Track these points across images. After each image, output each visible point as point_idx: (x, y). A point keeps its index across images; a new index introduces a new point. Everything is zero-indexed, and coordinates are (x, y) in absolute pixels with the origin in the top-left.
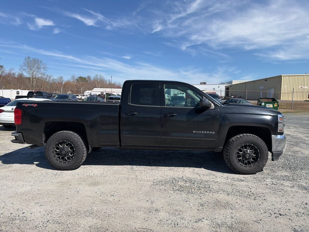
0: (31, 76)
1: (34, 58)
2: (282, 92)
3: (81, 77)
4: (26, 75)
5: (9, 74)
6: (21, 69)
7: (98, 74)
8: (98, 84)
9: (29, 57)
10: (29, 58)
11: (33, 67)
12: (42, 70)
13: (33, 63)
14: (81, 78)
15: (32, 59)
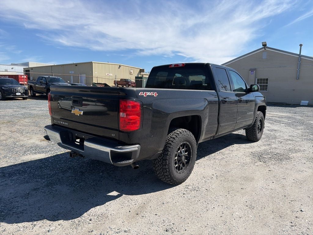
2: (94, 76)
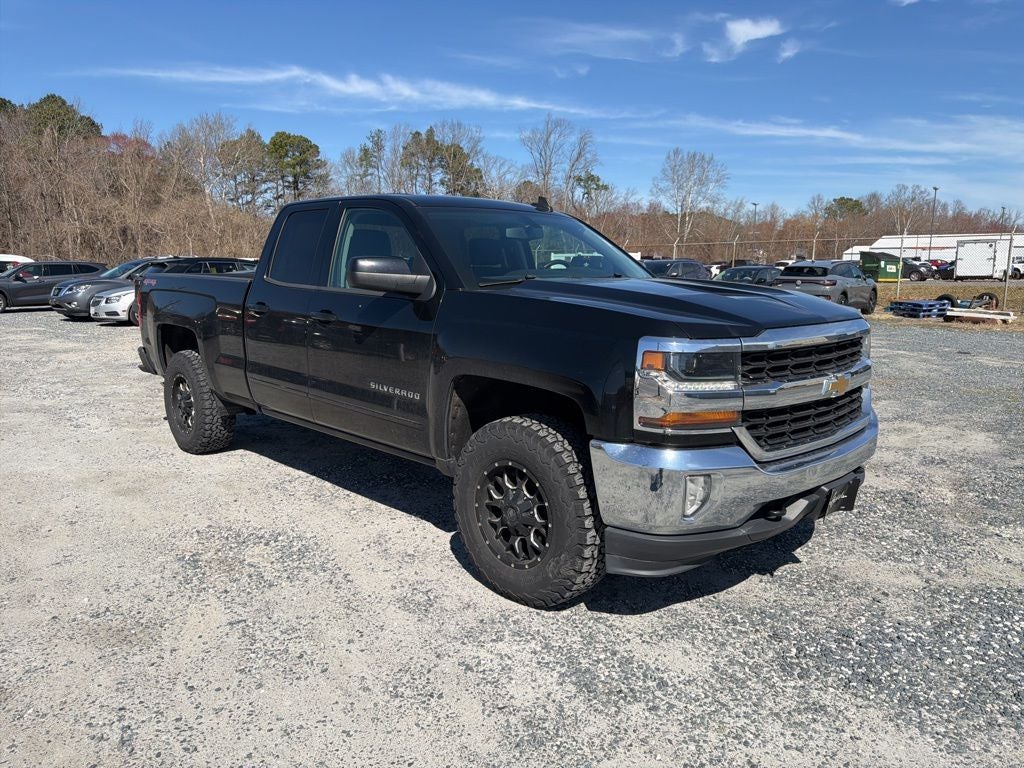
0: (679, 209)
1: (692, 152)
3: (842, 199)
4: (669, 205)
5: (626, 207)
6: (655, 190)
7: (906, 184)
8: (901, 221)
9: (677, 149)
10: (677, 152)
11: (688, 179)
12: (711, 186)
13: (688, 167)
14: (843, 202)
15: (686, 157)
